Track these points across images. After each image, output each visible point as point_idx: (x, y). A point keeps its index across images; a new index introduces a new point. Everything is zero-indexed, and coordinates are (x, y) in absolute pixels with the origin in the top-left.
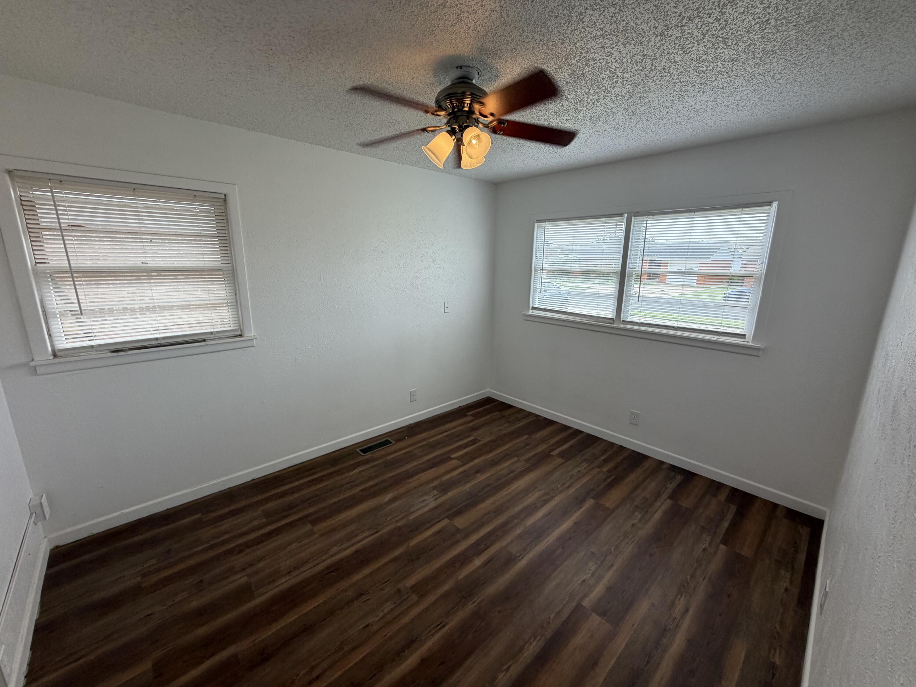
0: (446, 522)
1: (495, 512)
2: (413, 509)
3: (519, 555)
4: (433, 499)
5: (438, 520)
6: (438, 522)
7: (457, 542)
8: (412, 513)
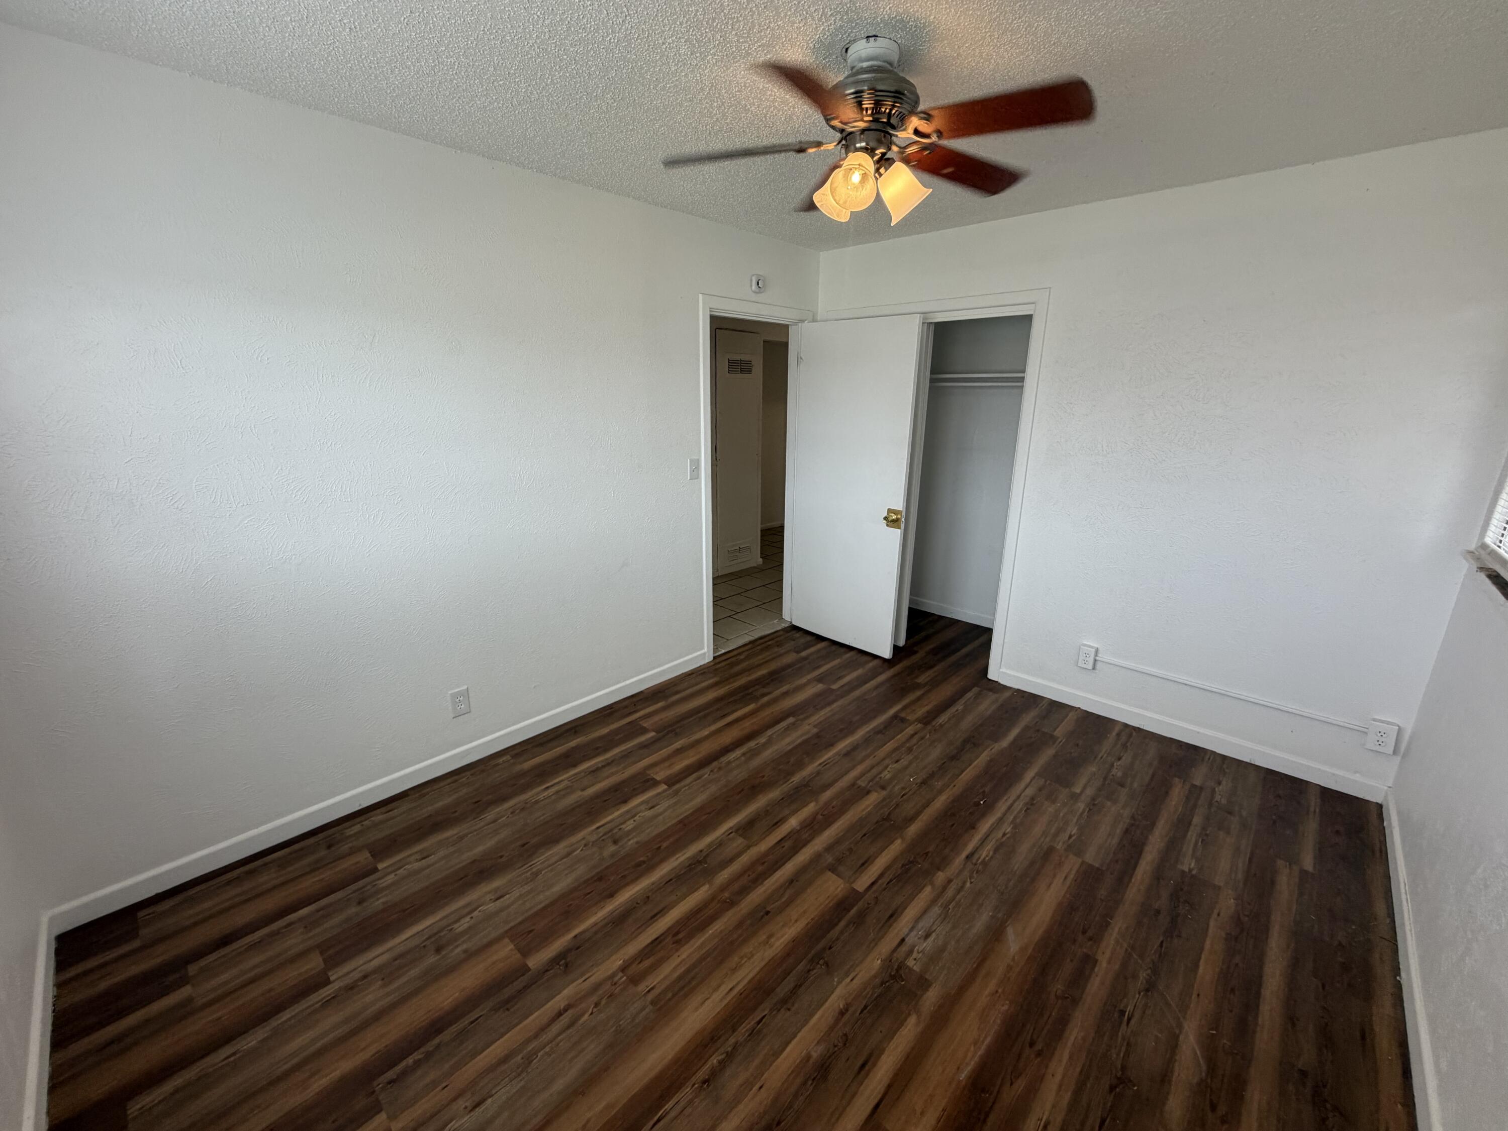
0: (861, 884)
1: (767, 913)
2: (936, 910)
3: (732, 835)
4: (909, 941)
5: (875, 888)
6: (873, 884)
7: (829, 848)
8: (933, 902)
